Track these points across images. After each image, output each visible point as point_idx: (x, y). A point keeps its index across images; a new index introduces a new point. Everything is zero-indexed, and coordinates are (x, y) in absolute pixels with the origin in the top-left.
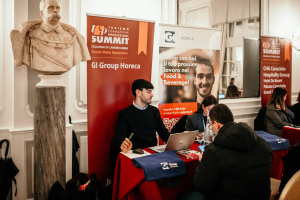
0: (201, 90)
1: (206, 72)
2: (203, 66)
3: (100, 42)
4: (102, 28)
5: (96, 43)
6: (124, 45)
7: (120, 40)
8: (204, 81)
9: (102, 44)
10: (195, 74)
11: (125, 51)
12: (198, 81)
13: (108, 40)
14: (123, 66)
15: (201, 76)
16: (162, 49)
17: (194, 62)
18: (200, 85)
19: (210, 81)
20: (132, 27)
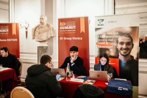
0: (122, 52)
1: (126, 41)
2: (124, 37)
3: (63, 29)
4: (64, 23)
5: (62, 30)
6: (74, 29)
7: (72, 27)
8: (124, 46)
9: (64, 30)
10: (117, 42)
11: (74, 32)
12: (119, 46)
13: (66, 28)
14: (74, 38)
15: (122, 43)
16: (97, 29)
17: (117, 35)
18: (121, 49)
19: (129, 47)
20: (77, 21)
